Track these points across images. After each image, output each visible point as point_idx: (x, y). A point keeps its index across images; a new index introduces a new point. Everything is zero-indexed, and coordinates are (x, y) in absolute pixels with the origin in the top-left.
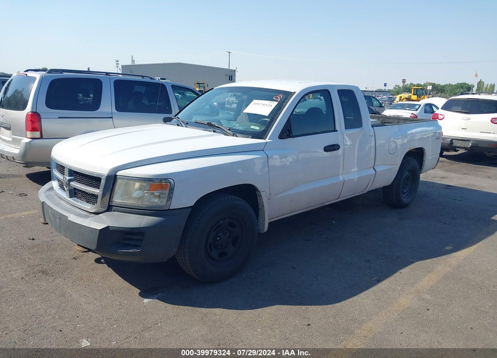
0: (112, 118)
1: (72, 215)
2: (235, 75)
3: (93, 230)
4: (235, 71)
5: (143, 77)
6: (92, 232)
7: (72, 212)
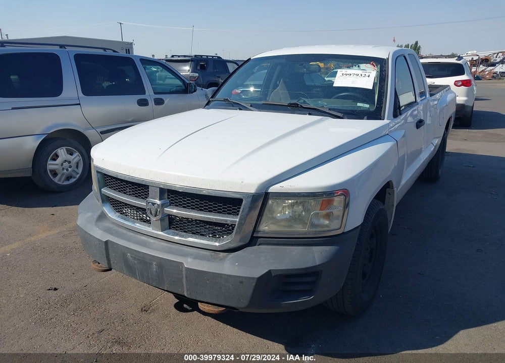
0: (79, 104)
1: (190, 260)
2: (132, 48)
3: (241, 280)
4: (131, 44)
5: (105, 49)
6: (241, 282)
7: (185, 255)
